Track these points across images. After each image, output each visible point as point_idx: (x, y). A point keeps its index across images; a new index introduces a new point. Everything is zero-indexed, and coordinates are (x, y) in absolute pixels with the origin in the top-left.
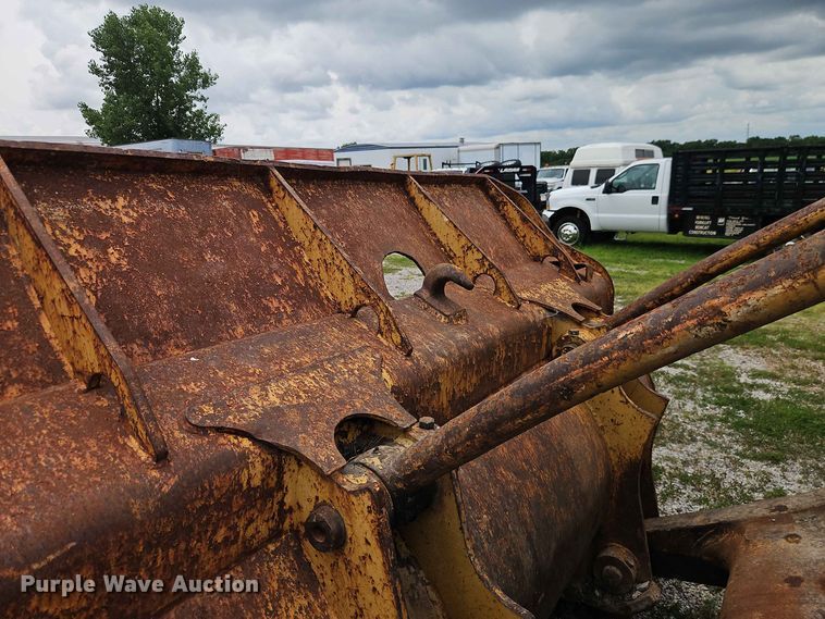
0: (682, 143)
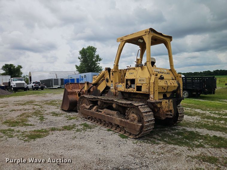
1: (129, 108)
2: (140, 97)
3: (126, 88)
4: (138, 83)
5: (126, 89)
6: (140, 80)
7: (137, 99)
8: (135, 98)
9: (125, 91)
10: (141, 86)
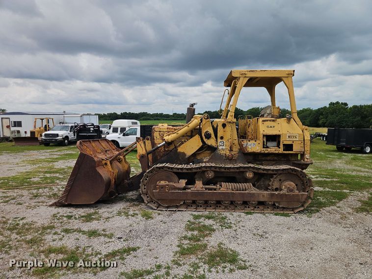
0: (152, 114)
1: (275, 174)
2: (276, 158)
3: (263, 147)
4: (285, 140)
5: (264, 149)
6: (289, 137)
7: (270, 162)
8: (267, 160)
9: (262, 152)
10: (292, 145)
